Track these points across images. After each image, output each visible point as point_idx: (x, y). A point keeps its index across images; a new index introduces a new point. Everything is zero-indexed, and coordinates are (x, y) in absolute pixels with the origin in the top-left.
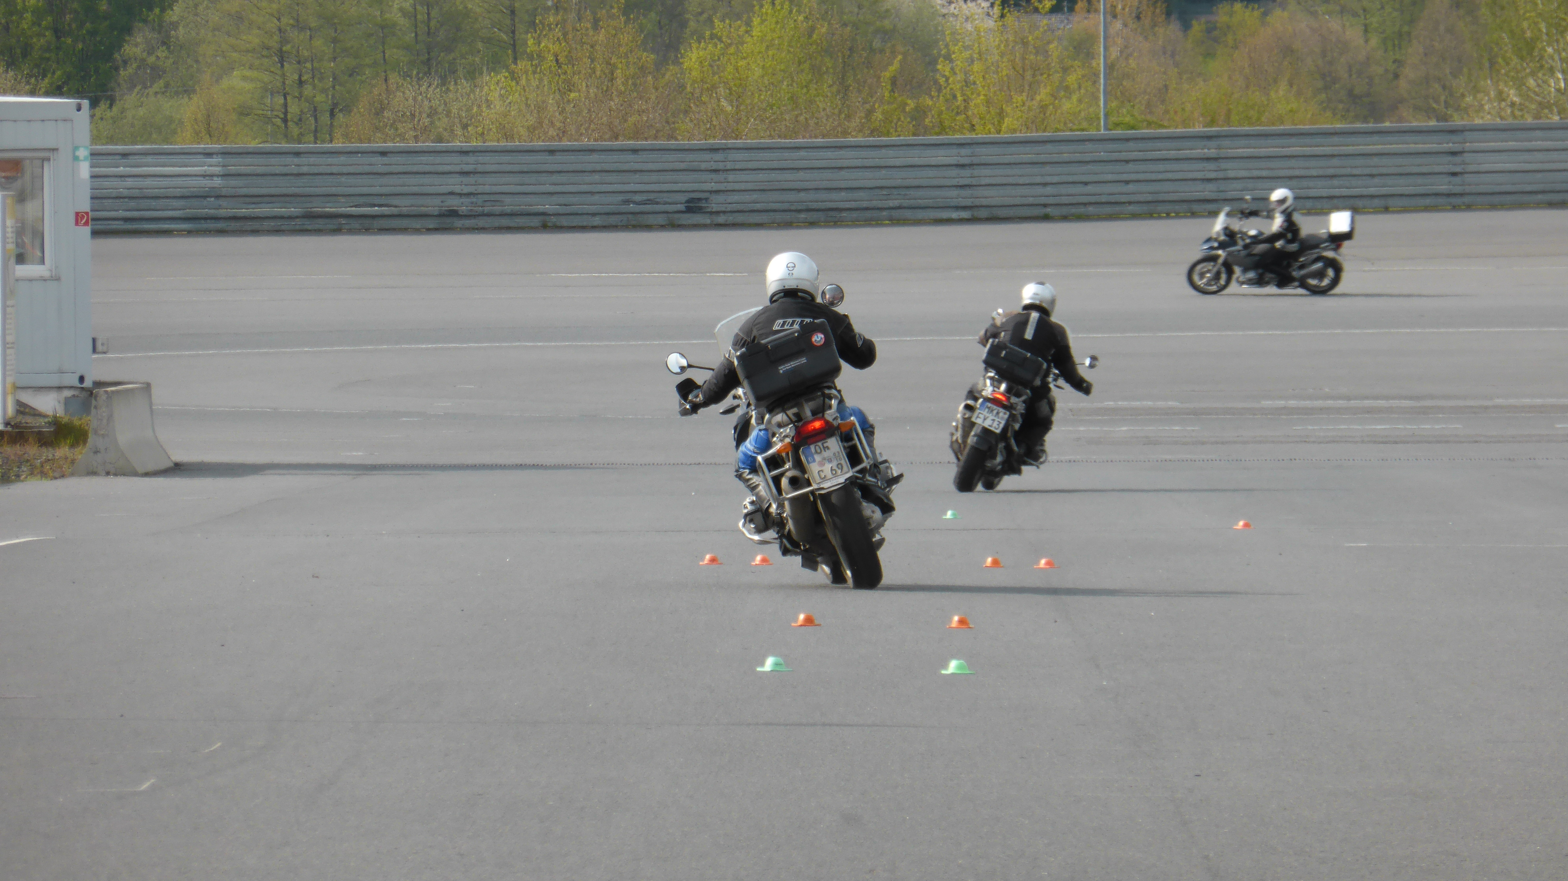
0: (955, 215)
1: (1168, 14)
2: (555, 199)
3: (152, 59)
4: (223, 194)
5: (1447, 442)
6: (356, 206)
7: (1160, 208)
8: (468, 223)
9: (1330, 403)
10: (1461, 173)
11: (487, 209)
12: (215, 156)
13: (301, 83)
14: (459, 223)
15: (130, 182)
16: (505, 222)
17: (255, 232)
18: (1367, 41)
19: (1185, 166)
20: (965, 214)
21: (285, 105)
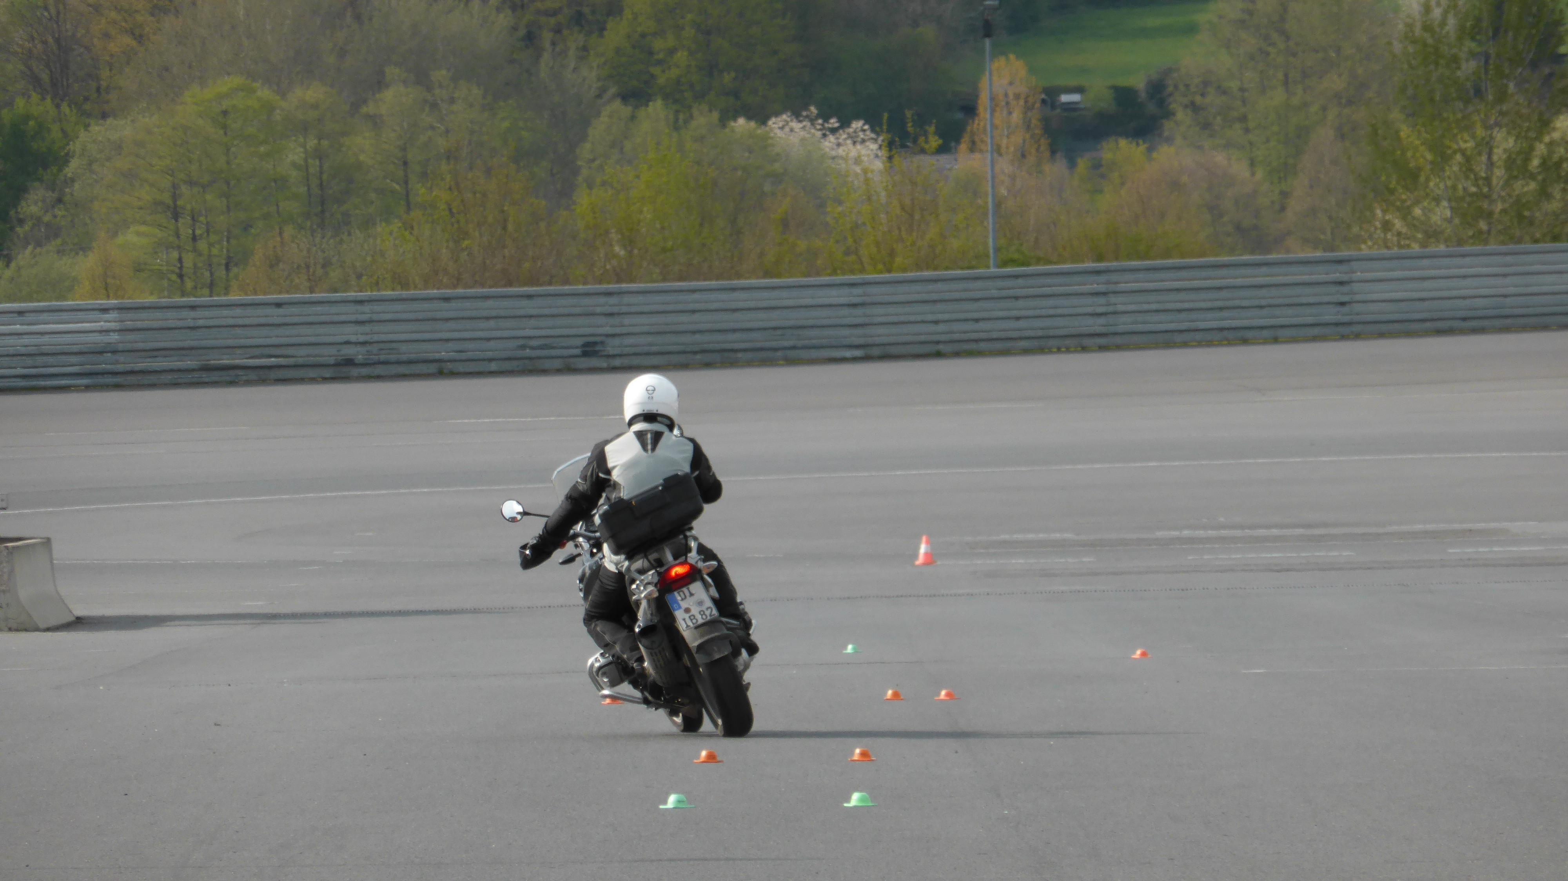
0: (848, 354)
1: (1053, 152)
2: (450, 345)
3: (46, 219)
4: (120, 349)
5: (1340, 569)
6: (251, 358)
7: (1051, 342)
8: (364, 371)
9: (1224, 533)
10: (1350, 303)
11: (383, 358)
12: (111, 312)
13: (194, 238)
14: (355, 371)
15: (26, 340)
16: (401, 369)
17: (153, 386)
18: (1253, 174)
19: (1075, 301)
20: (858, 353)
21: (180, 260)
